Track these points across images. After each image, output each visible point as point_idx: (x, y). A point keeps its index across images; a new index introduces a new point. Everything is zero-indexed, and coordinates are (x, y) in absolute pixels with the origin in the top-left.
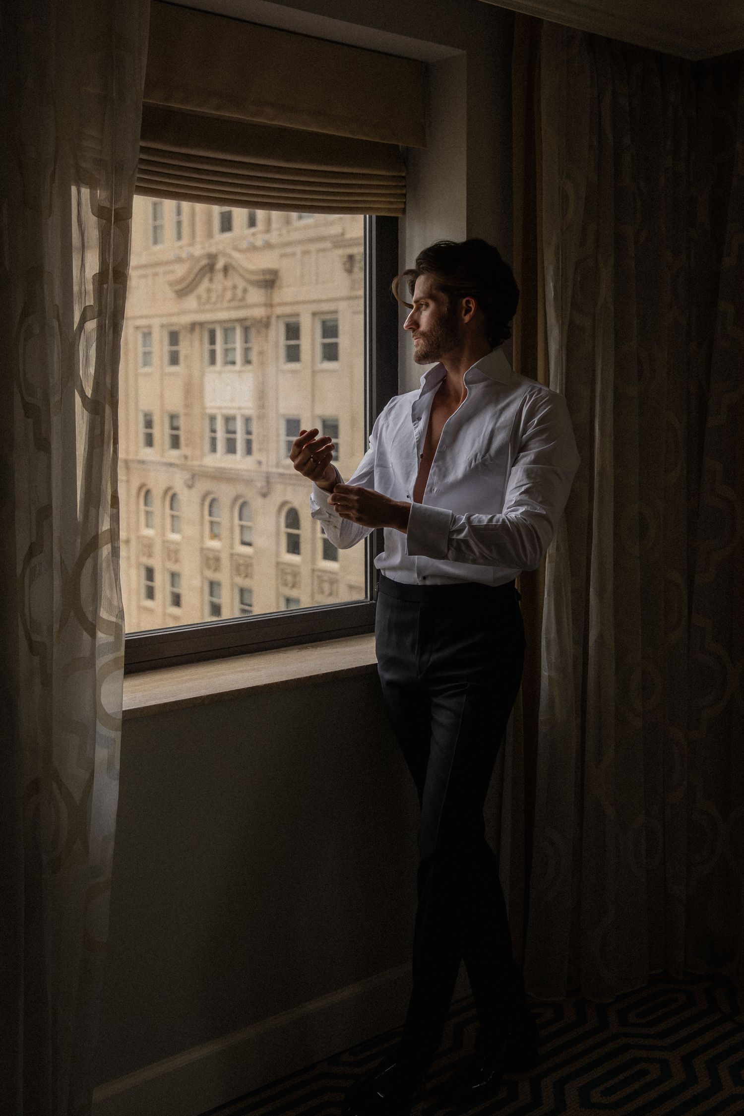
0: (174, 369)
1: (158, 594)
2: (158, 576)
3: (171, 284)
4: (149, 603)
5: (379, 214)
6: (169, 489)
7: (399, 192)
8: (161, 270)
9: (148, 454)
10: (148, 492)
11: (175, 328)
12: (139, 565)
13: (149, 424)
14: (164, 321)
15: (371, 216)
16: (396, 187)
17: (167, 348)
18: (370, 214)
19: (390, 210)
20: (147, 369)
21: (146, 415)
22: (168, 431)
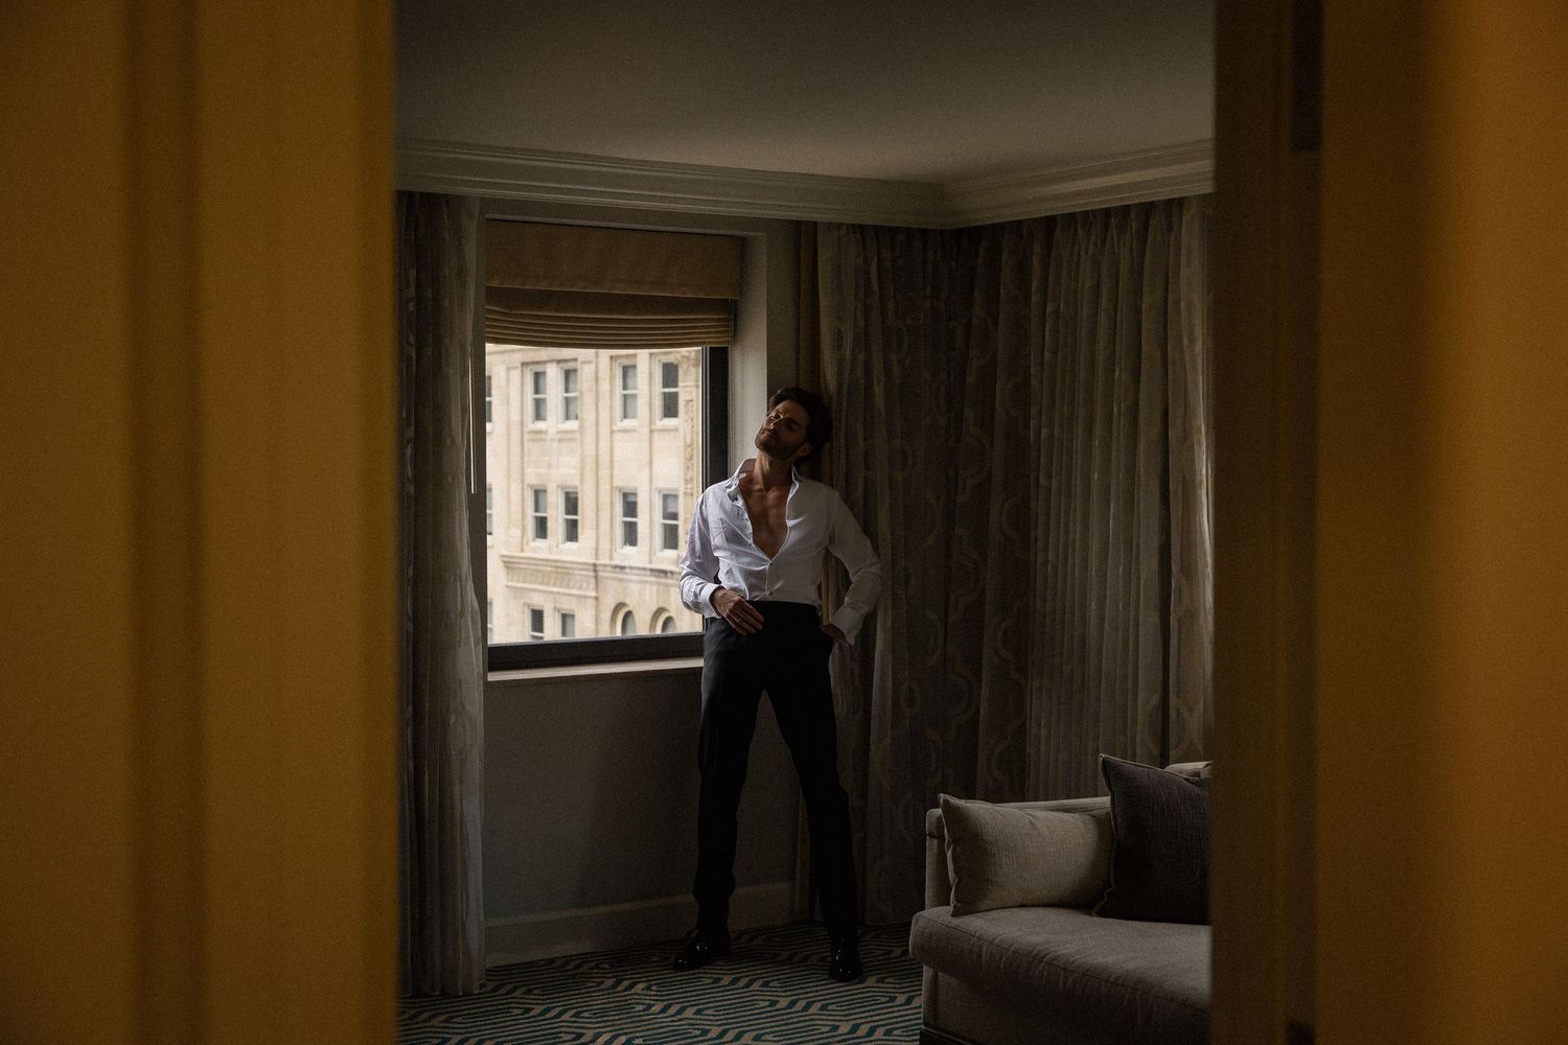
0: (670, 422)
6: (660, 611)
9: (632, 556)
10: (628, 614)
13: (630, 508)
17: (659, 389)
18: (704, 346)
20: (628, 423)
21: (625, 495)
22: (659, 520)
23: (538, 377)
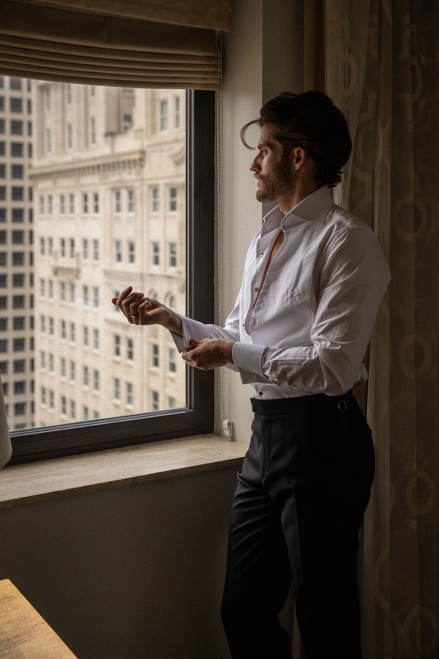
0: (173, 213)
1: (161, 363)
2: (161, 351)
3: (172, 157)
4: (154, 369)
5: (197, 89)
6: (168, 294)
7: (212, 69)
8: (165, 147)
9: (156, 269)
11: (173, 186)
12: (149, 343)
13: (156, 249)
14: (167, 181)
15: (191, 90)
16: (209, 65)
17: (168, 199)
18: (191, 89)
19: (204, 85)
20: (156, 213)
22: (168, 255)
23: (118, 195)
